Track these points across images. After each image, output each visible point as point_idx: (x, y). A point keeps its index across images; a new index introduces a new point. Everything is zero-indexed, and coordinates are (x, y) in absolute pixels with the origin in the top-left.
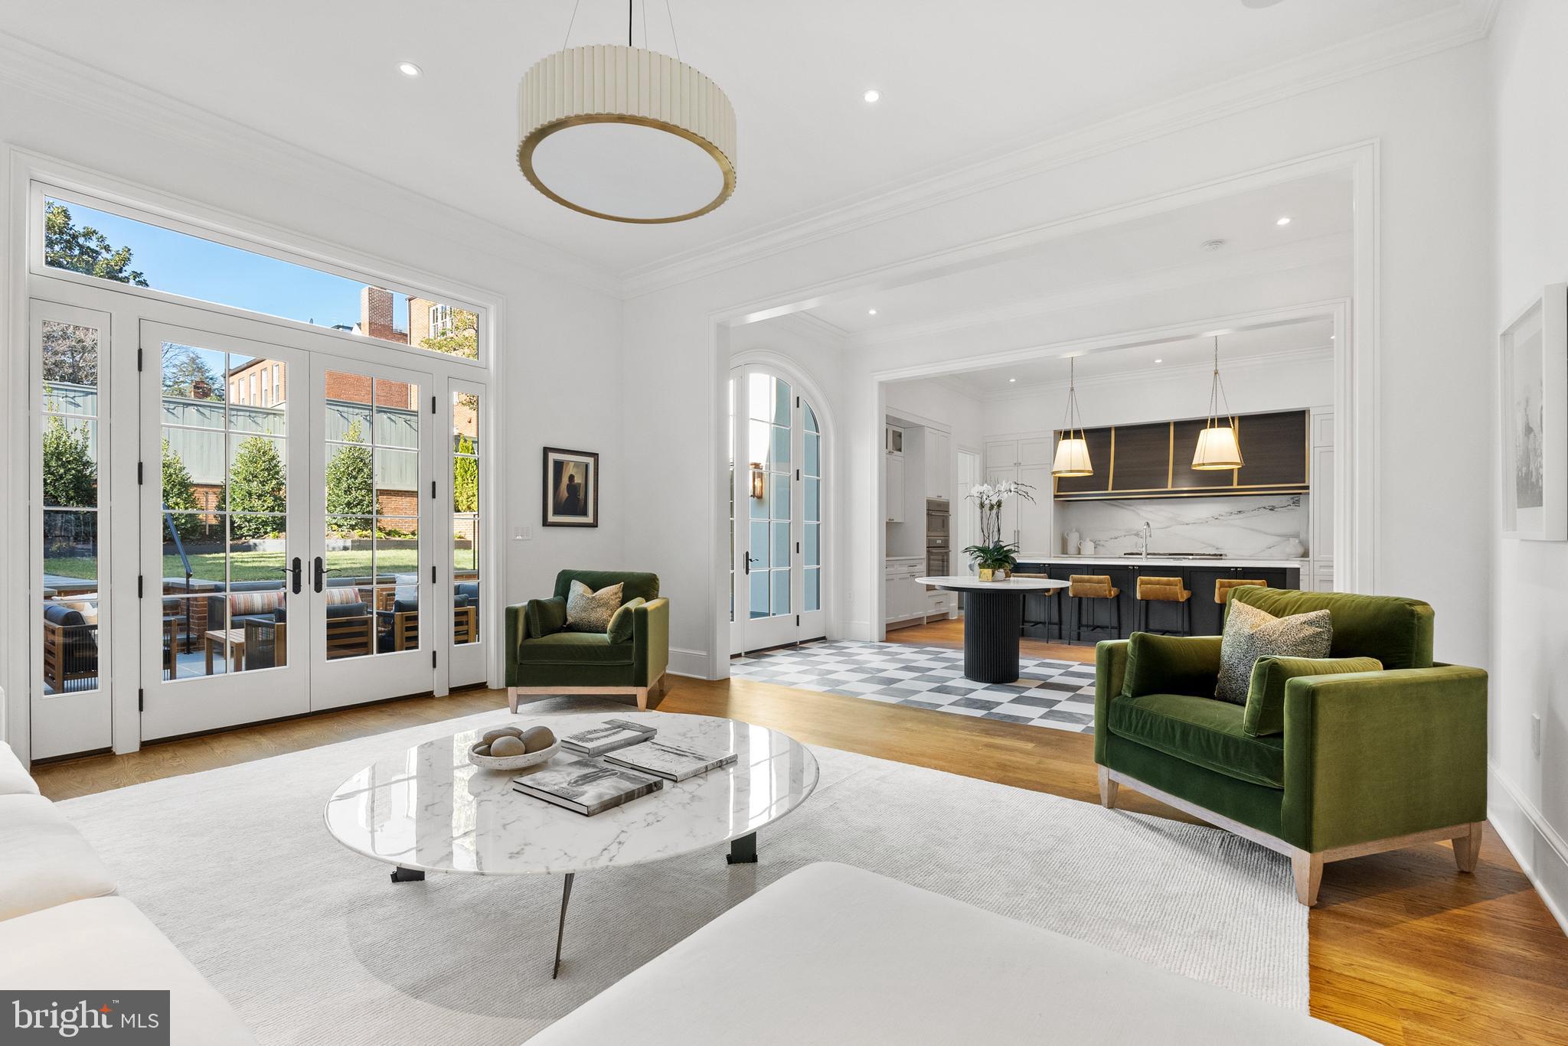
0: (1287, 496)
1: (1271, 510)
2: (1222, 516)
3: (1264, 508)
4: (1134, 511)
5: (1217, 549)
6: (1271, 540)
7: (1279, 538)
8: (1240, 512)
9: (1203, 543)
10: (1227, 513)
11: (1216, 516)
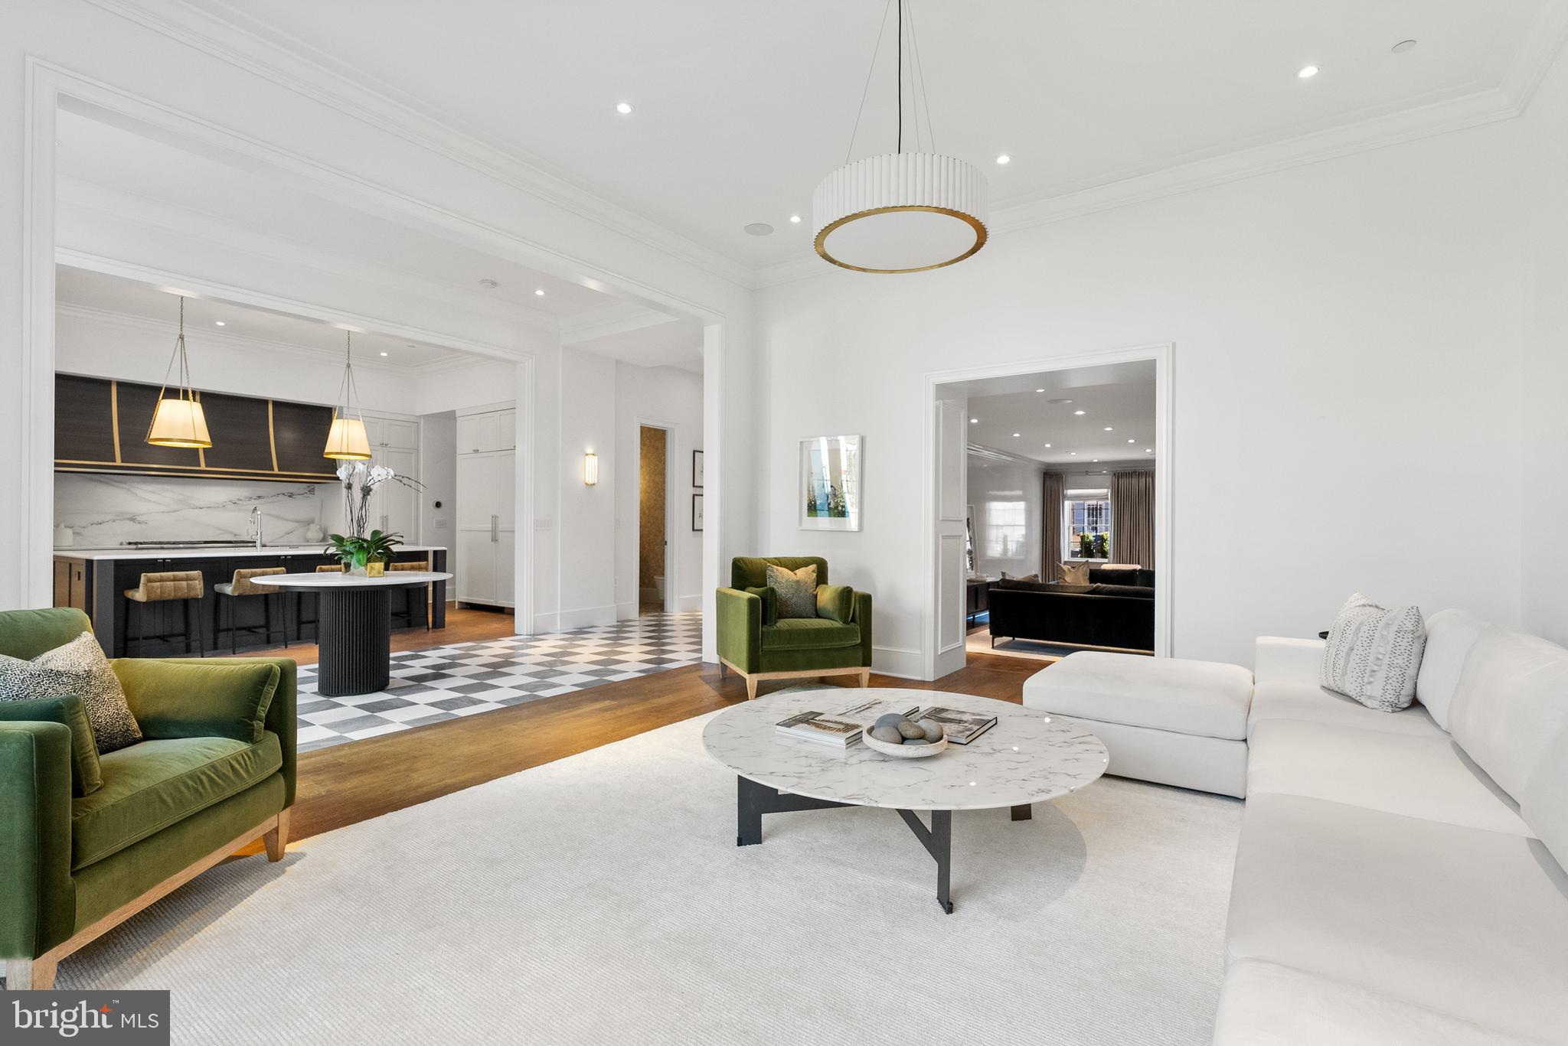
0: (304, 484)
1: (290, 496)
2: (241, 500)
3: (283, 494)
4: (128, 490)
5: (236, 535)
6: (291, 526)
7: (296, 525)
8: (259, 497)
9: (220, 529)
10: (246, 497)
11: (235, 500)
